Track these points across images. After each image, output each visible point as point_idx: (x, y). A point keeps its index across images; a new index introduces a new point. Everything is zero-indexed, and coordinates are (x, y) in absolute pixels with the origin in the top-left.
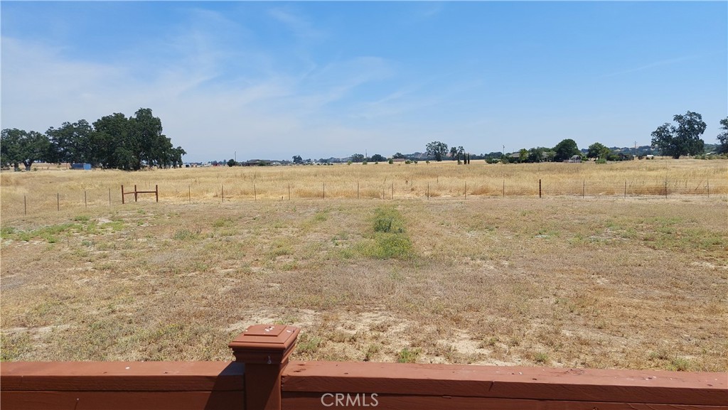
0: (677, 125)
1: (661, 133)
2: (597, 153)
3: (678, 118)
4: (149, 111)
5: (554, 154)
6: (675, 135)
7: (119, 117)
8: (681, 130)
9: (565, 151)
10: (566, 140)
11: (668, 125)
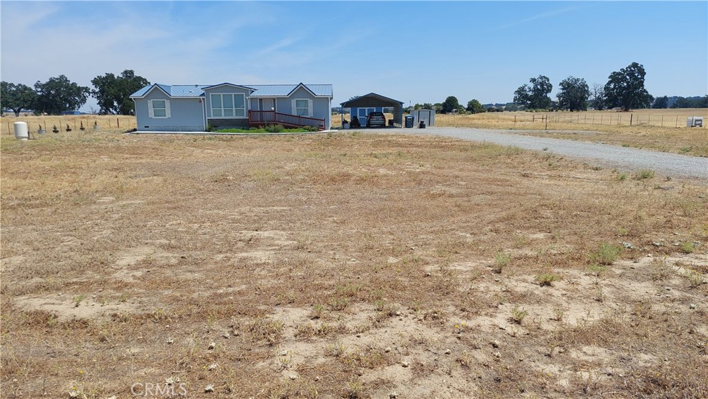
0: (532, 85)
1: (521, 91)
2: (474, 107)
3: (533, 80)
4: (132, 72)
5: (441, 108)
6: (530, 94)
7: (110, 76)
8: (535, 90)
9: (450, 106)
10: (450, 97)
11: (526, 85)
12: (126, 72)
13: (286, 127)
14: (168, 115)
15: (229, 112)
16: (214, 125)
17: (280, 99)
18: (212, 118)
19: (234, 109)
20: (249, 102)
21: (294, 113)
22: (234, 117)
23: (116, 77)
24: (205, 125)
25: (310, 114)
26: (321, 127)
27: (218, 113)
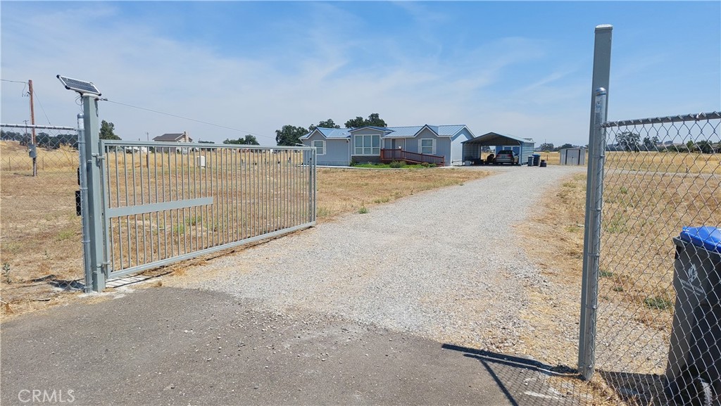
12: (372, 115)
13: (408, 163)
14: (324, 153)
15: (367, 150)
16: (356, 161)
17: (408, 139)
18: (355, 155)
19: (372, 148)
20: (383, 141)
21: (420, 151)
22: (371, 154)
23: (364, 120)
24: (350, 161)
25: (434, 152)
26: (442, 164)
27: (359, 151)
